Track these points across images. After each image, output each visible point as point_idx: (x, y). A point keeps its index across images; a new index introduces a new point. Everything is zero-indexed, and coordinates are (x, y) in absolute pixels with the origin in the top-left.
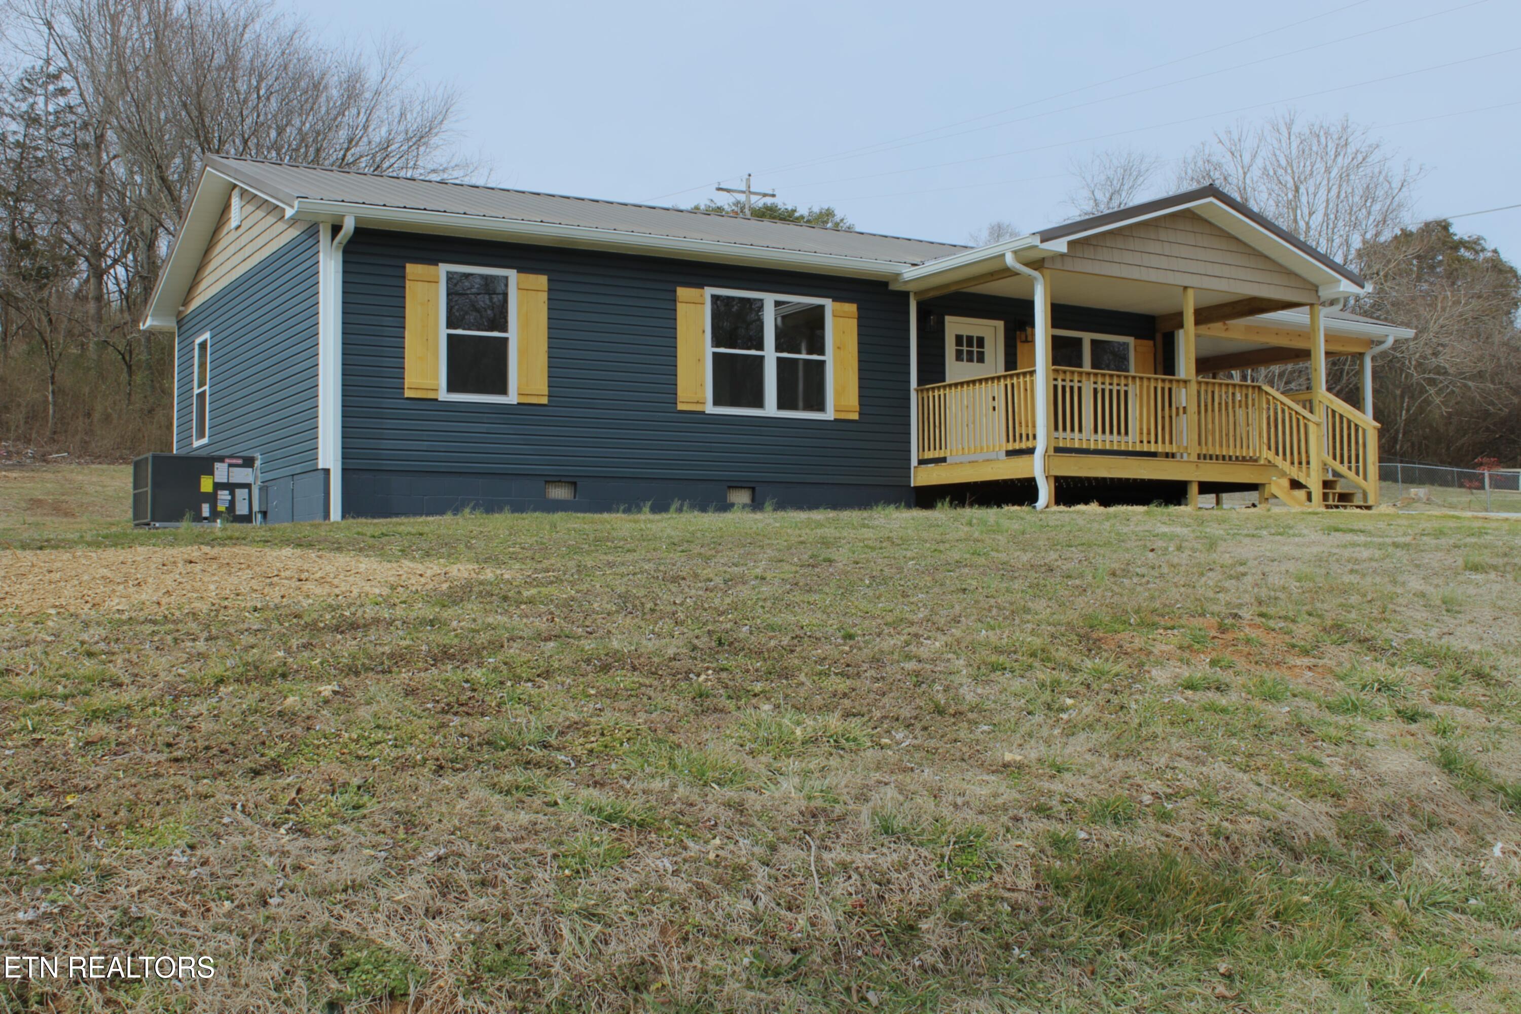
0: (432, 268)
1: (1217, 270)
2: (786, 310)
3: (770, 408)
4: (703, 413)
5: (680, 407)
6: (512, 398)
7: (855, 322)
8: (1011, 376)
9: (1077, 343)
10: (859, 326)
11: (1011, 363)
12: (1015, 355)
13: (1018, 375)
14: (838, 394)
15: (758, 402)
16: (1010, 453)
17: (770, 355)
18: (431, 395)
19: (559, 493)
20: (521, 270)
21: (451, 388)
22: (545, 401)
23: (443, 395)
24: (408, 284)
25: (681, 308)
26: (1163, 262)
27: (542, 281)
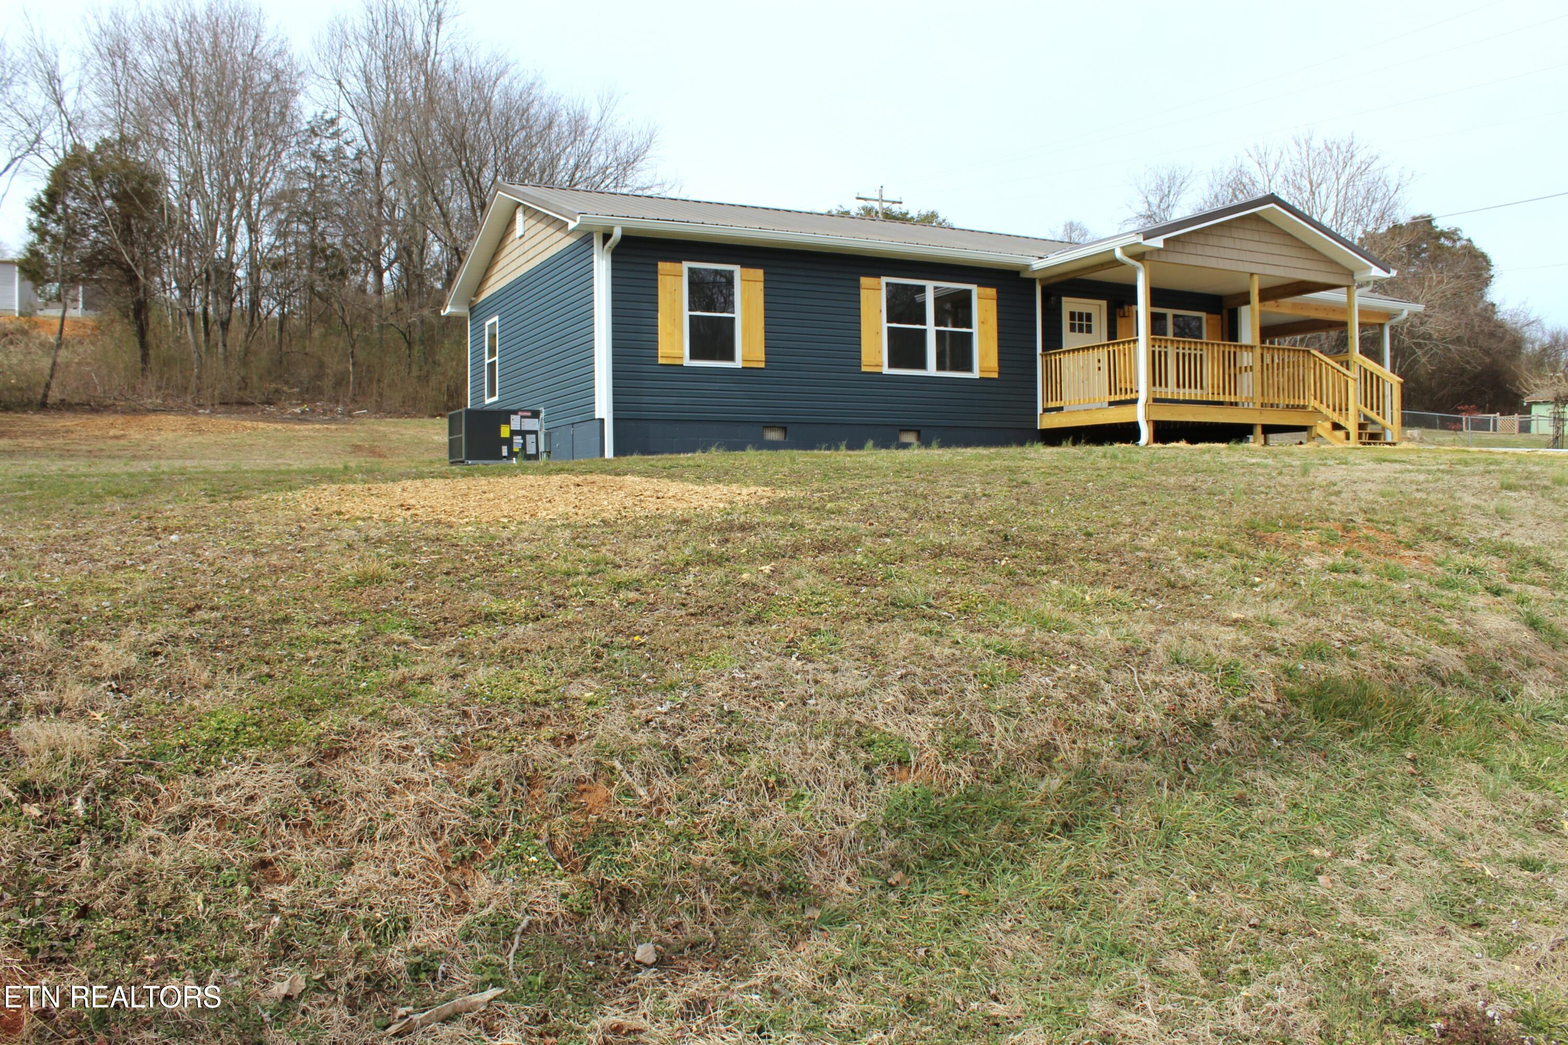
0: (677, 265)
1: (1276, 260)
2: (940, 294)
3: (932, 369)
4: (881, 373)
5: (864, 369)
6: (738, 363)
7: (994, 303)
8: (1113, 344)
9: (1164, 316)
10: (998, 305)
11: (1112, 334)
12: (1115, 327)
13: (1118, 344)
14: (982, 358)
15: (922, 365)
16: (1111, 404)
17: (931, 328)
18: (678, 362)
19: (773, 435)
20: (743, 265)
21: (693, 356)
22: (762, 365)
23: (687, 362)
24: (660, 277)
25: (864, 294)
26: (1235, 254)
27: (759, 273)
